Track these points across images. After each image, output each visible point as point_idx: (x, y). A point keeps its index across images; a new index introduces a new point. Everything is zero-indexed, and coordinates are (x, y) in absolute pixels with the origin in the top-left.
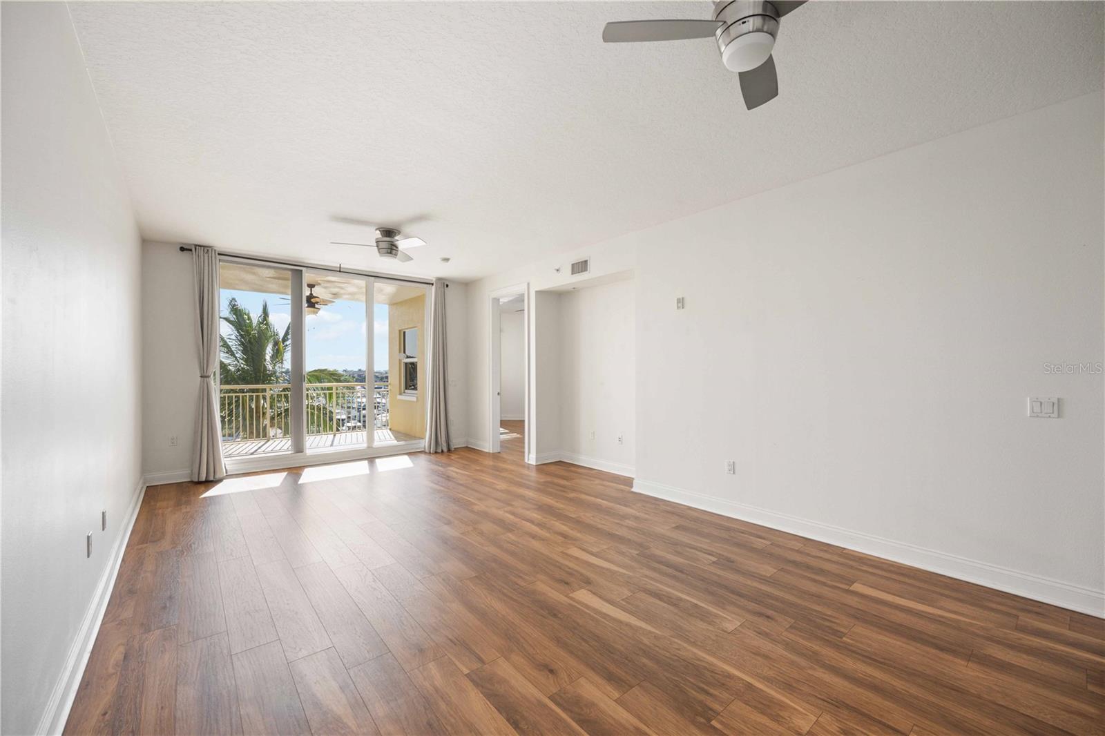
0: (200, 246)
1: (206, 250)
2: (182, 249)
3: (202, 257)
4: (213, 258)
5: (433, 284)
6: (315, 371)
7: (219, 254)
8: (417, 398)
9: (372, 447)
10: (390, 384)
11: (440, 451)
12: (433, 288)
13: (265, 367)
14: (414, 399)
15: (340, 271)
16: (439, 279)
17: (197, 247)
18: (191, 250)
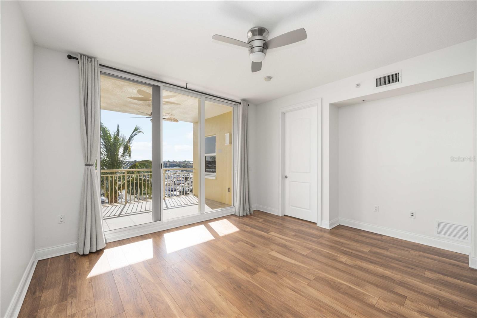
0: (85, 56)
1: (89, 60)
2: (70, 57)
3: (87, 65)
4: (96, 68)
5: (240, 103)
6: (143, 161)
7: (100, 65)
8: (216, 178)
9: (203, 214)
10: (194, 169)
11: (245, 215)
12: (241, 106)
13: (118, 159)
14: (214, 178)
15: (186, 88)
16: (244, 100)
17: (83, 56)
18: (77, 59)
